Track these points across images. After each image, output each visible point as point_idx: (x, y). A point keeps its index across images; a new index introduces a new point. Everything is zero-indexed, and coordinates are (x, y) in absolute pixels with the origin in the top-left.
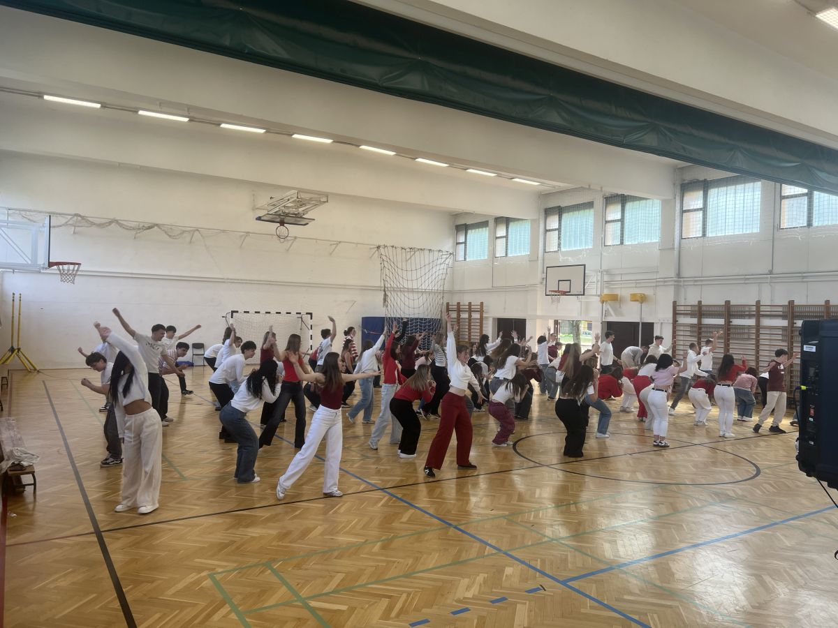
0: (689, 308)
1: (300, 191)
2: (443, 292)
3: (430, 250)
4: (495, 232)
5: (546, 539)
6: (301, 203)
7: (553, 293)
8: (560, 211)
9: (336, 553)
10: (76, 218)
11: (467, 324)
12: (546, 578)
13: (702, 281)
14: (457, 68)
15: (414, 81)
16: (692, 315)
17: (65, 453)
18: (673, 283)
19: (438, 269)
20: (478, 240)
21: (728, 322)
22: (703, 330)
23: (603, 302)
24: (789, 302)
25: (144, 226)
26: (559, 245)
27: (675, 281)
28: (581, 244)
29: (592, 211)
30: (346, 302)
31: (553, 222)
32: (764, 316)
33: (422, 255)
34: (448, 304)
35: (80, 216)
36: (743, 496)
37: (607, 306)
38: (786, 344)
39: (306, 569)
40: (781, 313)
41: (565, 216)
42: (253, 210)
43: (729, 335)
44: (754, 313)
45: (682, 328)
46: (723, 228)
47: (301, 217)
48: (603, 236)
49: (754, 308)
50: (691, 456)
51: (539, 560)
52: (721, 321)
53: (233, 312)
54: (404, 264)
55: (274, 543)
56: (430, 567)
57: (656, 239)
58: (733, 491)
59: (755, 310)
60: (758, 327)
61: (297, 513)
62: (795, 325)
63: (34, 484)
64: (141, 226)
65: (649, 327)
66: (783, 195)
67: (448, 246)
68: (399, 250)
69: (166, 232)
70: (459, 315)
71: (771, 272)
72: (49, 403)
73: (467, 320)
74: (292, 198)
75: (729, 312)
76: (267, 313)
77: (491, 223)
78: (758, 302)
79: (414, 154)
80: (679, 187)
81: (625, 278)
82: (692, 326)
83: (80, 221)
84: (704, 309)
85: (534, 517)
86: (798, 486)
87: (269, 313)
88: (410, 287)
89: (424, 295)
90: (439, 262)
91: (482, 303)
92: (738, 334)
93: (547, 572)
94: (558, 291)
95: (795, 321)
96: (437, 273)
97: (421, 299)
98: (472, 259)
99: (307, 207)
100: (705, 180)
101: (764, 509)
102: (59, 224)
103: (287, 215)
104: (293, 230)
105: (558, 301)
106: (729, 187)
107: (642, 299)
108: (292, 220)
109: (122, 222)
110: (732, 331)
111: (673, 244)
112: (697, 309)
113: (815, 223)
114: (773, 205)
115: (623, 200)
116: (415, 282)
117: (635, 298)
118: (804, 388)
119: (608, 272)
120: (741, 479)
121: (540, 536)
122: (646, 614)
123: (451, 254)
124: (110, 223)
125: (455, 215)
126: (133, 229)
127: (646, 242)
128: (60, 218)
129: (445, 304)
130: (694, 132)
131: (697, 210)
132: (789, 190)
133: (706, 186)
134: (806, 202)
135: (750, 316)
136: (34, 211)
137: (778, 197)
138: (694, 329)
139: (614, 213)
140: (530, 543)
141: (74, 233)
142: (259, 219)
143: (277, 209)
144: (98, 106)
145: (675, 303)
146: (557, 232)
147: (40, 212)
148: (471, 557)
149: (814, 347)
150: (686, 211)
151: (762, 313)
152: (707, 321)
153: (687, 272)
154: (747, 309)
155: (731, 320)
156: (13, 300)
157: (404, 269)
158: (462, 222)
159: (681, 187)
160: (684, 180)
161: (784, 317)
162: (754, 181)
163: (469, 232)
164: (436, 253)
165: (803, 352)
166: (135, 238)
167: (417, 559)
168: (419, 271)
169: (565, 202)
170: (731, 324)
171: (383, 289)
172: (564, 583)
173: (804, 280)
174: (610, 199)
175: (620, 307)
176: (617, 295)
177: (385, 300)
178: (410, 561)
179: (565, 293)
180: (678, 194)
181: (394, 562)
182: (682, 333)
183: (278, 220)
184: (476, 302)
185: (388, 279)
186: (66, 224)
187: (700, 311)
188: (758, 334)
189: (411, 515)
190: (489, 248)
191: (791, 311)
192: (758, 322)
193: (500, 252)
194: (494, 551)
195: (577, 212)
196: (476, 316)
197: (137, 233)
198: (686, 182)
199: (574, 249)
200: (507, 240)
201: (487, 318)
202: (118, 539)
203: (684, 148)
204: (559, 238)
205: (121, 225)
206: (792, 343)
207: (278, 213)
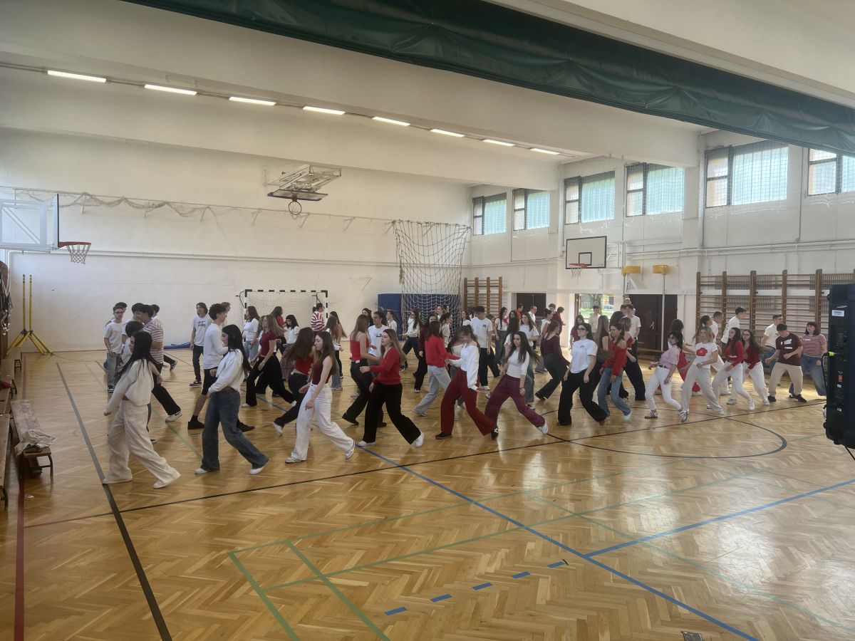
0: (714, 279)
1: (312, 165)
2: (461, 267)
3: (447, 224)
4: (513, 205)
5: (568, 514)
6: (313, 178)
7: (573, 267)
8: (580, 181)
9: (356, 531)
10: (84, 196)
11: (486, 299)
12: (569, 552)
13: (726, 251)
14: (471, 33)
15: (428, 47)
16: (716, 286)
17: (81, 434)
18: (697, 254)
19: (455, 243)
20: (495, 214)
21: (754, 293)
22: (728, 301)
23: (625, 275)
24: (817, 271)
25: (154, 204)
26: (580, 216)
27: (700, 252)
28: (602, 216)
29: (613, 181)
30: (362, 279)
31: (573, 194)
32: (790, 285)
33: (438, 229)
34: (466, 280)
35: (88, 195)
36: (769, 468)
37: (629, 279)
38: (814, 315)
39: (326, 547)
40: (808, 283)
41: (585, 187)
42: (265, 186)
43: (754, 306)
44: (781, 283)
45: (706, 300)
46: (749, 196)
47: (314, 193)
48: (624, 206)
49: (781, 278)
50: (716, 430)
51: (561, 535)
52: (746, 292)
53: (247, 291)
54: (420, 239)
55: (293, 522)
56: (451, 543)
57: (679, 209)
58: (760, 464)
59: (781, 279)
60: (785, 296)
61: (316, 491)
62: (823, 295)
63: (51, 466)
64: (151, 204)
65: (672, 300)
66: (811, 160)
67: (465, 219)
68: (415, 225)
69: (176, 210)
70: (477, 291)
71: (798, 241)
72: (63, 385)
73: (486, 296)
74: (304, 173)
75: (755, 283)
76: (281, 291)
77: (510, 195)
78: (785, 272)
79: (428, 124)
80: (703, 154)
81: (647, 249)
82: (716, 297)
83: (89, 200)
84: (728, 279)
85: (556, 493)
86: (825, 458)
87: (284, 291)
88: (427, 262)
89: (442, 271)
90: (456, 236)
91: (501, 278)
92: (765, 304)
93: (569, 546)
94: (579, 264)
95: (823, 291)
96: (454, 248)
97: (438, 275)
98: (490, 233)
99: (318, 183)
100: (730, 147)
101: (790, 481)
102: (67, 204)
103: (299, 190)
104: (306, 206)
105: (580, 274)
106: (755, 154)
107: (665, 271)
108: (305, 196)
109: (130, 200)
110: (758, 302)
111: (697, 214)
112: (721, 280)
113: (844, 190)
114: (801, 170)
115: (645, 168)
116: (431, 258)
117: (657, 270)
118: (832, 354)
119: (630, 243)
120: (766, 452)
121: (562, 511)
122: (670, 587)
123: (468, 228)
124: (120, 201)
125: (473, 188)
126: (143, 207)
127: (670, 211)
128: (68, 197)
129: (463, 280)
130: (719, 95)
131: (722, 177)
132: (817, 155)
133: (731, 152)
134: (835, 168)
135: (776, 286)
136: (42, 191)
137: (806, 163)
138: (717, 301)
139: (636, 183)
140: (552, 518)
141: (83, 212)
142: (271, 195)
143: (289, 185)
144: (104, 80)
145: (699, 274)
146: (577, 203)
147: (48, 191)
148: (492, 532)
149: (843, 312)
150: (710, 179)
151: (788, 283)
152: (732, 292)
153: (711, 242)
154: (773, 279)
155: (757, 291)
156: (24, 282)
157: (421, 244)
158: (480, 195)
159: (705, 154)
160: (708, 147)
161: (811, 286)
162: (781, 146)
163: (487, 204)
164: (453, 228)
165: (832, 318)
166: (145, 216)
167: (438, 536)
168: (435, 246)
169: (585, 172)
170: (757, 294)
171: (399, 265)
172: (587, 557)
173: (832, 248)
174: (632, 169)
175: (643, 279)
176: (640, 267)
177: (401, 276)
178: (431, 537)
179: (585, 266)
180: (702, 162)
181: (415, 538)
182: (706, 305)
183: (290, 196)
184: (494, 278)
185: (404, 254)
186: (74, 204)
187: (725, 282)
188: (784, 305)
189: (431, 492)
190: (507, 221)
191: (818, 280)
192: (785, 293)
193: (519, 225)
194: (515, 526)
195: (598, 182)
196: (495, 291)
197: (147, 212)
198: (711, 148)
199: (595, 220)
200: (526, 212)
201: (505, 293)
202: (137, 519)
203: (709, 113)
204: (580, 209)
205: (131, 204)
206: (820, 313)
207: (290, 189)
